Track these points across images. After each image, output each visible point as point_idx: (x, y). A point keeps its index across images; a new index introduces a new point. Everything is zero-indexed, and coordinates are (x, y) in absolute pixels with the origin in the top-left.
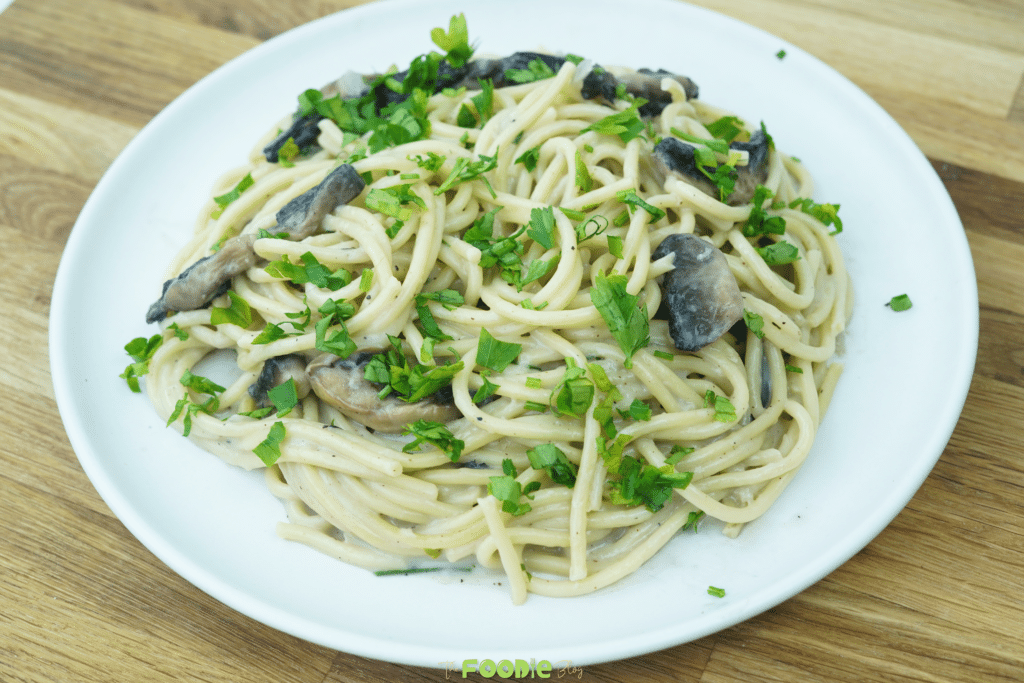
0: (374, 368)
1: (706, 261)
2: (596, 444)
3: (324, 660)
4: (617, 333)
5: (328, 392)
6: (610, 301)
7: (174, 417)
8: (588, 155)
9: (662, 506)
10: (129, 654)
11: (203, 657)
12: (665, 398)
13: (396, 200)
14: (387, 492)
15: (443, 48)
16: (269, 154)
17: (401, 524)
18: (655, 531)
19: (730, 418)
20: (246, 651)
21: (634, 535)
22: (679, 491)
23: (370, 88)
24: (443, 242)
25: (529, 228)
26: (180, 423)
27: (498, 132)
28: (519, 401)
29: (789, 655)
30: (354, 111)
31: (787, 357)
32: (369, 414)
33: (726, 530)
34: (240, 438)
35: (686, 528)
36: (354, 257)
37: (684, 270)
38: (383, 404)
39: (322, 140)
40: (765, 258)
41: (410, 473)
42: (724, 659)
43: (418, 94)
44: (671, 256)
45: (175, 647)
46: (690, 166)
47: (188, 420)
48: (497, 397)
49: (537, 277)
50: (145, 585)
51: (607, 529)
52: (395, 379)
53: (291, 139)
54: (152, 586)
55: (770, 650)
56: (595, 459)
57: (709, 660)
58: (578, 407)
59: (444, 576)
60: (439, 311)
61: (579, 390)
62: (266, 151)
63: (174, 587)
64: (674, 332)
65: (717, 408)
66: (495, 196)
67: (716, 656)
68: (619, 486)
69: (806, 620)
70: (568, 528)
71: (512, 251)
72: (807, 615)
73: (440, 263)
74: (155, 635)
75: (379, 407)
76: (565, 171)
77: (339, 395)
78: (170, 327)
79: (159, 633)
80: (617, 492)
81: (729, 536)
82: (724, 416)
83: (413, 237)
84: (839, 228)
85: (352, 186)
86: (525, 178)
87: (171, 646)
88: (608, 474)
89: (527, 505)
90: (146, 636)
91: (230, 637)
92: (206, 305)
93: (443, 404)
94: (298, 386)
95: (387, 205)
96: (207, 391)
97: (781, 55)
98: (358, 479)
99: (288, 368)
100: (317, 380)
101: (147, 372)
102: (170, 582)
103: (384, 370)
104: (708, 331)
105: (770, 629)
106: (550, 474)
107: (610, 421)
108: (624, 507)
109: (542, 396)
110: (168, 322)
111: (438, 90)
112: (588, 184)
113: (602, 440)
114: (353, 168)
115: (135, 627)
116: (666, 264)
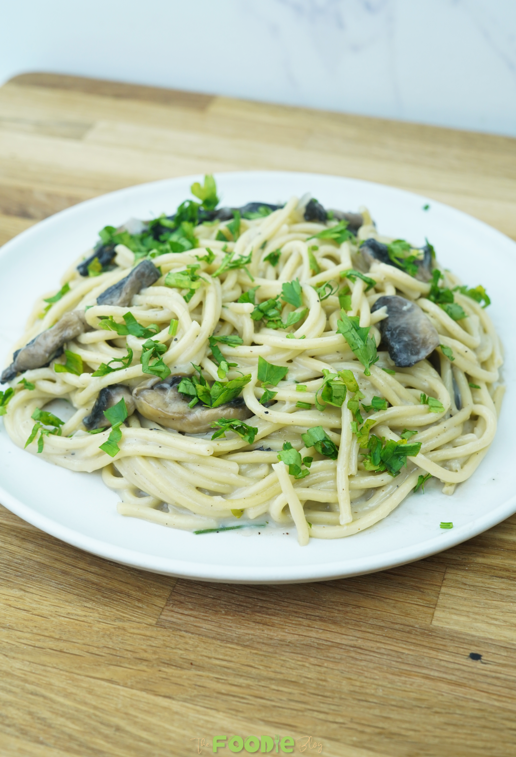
0: (185, 384)
1: (409, 310)
2: (351, 427)
3: (160, 599)
4: (358, 350)
5: (151, 405)
6: (352, 329)
7: (31, 439)
8: (315, 253)
9: (398, 473)
10: (10, 606)
11: (67, 604)
12: (393, 398)
13: (187, 278)
14: (202, 470)
15: (200, 197)
16: (82, 270)
17: (213, 493)
18: (395, 491)
19: (440, 410)
20: (99, 597)
21: (381, 494)
22: (412, 459)
23: (148, 228)
24: (223, 306)
25: (282, 295)
26: (35, 445)
27: (249, 241)
28: (291, 402)
29: (500, 572)
30: (138, 242)
31: (468, 377)
32: (183, 418)
33: (446, 489)
34: (83, 448)
35: (416, 490)
36: (161, 316)
37: (395, 317)
38: (193, 410)
39: (118, 260)
40: (447, 311)
41: (219, 455)
42: (455, 578)
43: (186, 226)
44: (384, 308)
45: (45, 599)
46: (386, 258)
47: (41, 440)
48: (276, 402)
49: (293, 323)
50: (16, 560)
51: (362, 490)
52: (200, 393)
53: (96, 259)
54: (20, 560)
55: (487, 570)
56: (351, 438)
57: (444, 579)
58: (337, 400)
59: (246, 531)
60: (225, 349)
61: (337, 387)
62: (79, 268)
63: (38, 560)
64: (394, 356)
65: (430, 404)
66: (253, 280)
67: (448, 576)
68: (369, 457)
69: (508, 550)
70: (336, 490)
71: (273, 308)
72: (508, 547)
73: (222, 321)
74: (28, 592)
75: (190, 413)
76: (300, 262)
77: (159, 407)
78: (20, 382)
79: (31, 590)
80: (368, 461)
81: (447, 493)
82: (436, 408)
83: (201, 304)
84: (488, 302)
85: (152, 274)
86: (271, 271)
87: (41, 598)
88: (360, 450)
89: (306, 469)
90: (22, 593)
91: (86, 589)
92: (47, 365)
93: (237, 407)
94: (127, 405)
95: (181, 281)
96: (52, 424)
97: (426, 208)
98: (178, 462)
99: (118, 394)
100: (142, 399)
101: (6, 413)
102: (34, 557)
103: (192, 387)
104: (417, 353)
105: (484, 557)
106: (320, 449)
107: (358, 412)
108: (373, 473)
109: (309, 397)
110: (17, 380)
111: (200, 223)
112: (317, 270)
113: (355, 423)
114: (151, 264)
115: (12, 588)
116: (381, 313)
